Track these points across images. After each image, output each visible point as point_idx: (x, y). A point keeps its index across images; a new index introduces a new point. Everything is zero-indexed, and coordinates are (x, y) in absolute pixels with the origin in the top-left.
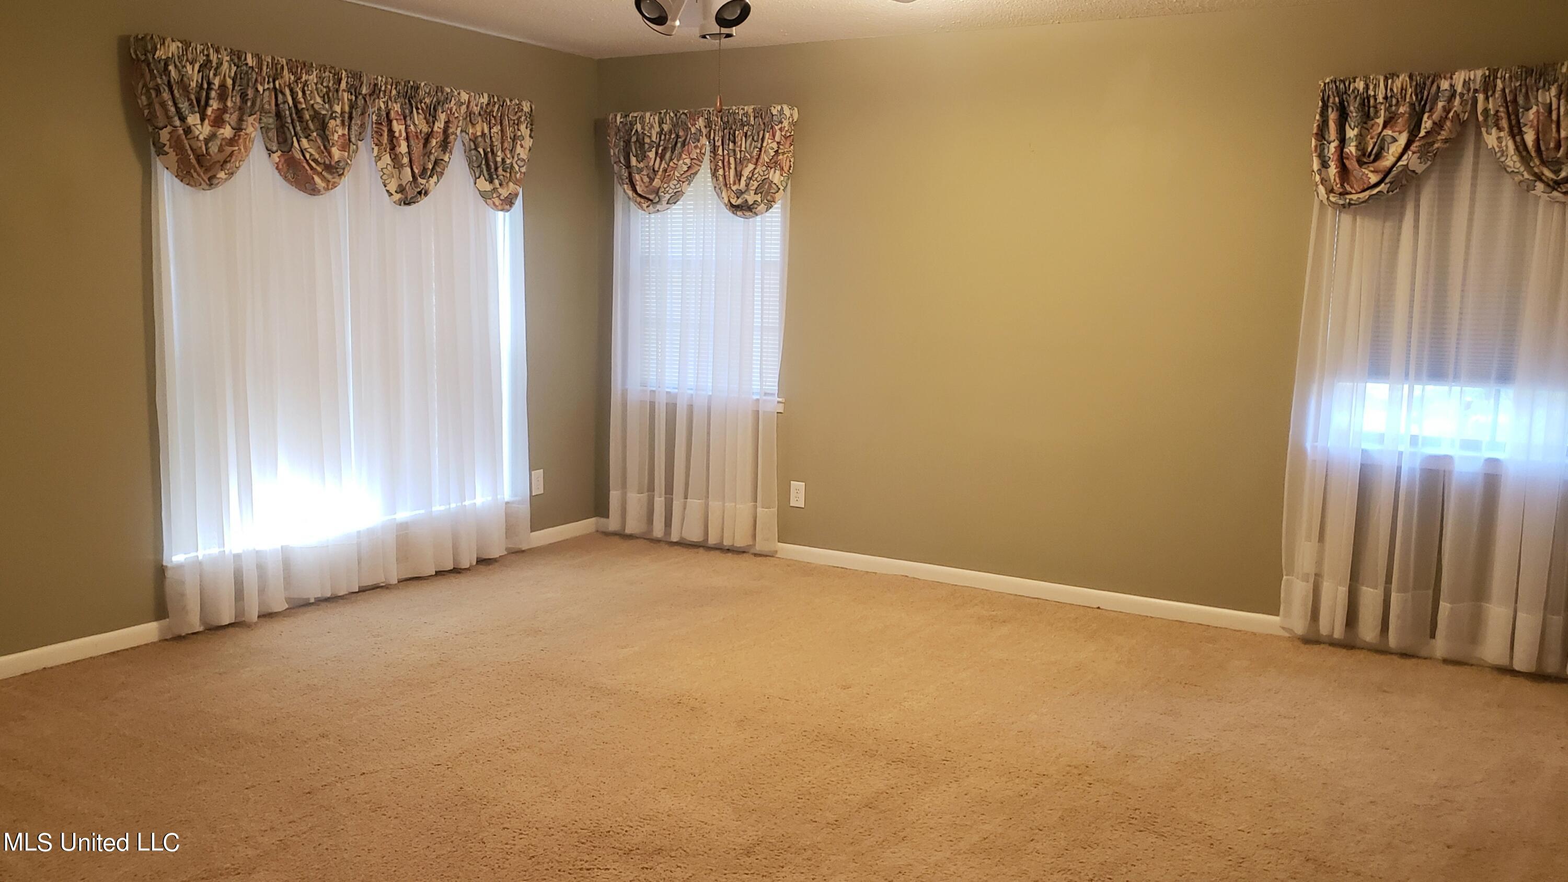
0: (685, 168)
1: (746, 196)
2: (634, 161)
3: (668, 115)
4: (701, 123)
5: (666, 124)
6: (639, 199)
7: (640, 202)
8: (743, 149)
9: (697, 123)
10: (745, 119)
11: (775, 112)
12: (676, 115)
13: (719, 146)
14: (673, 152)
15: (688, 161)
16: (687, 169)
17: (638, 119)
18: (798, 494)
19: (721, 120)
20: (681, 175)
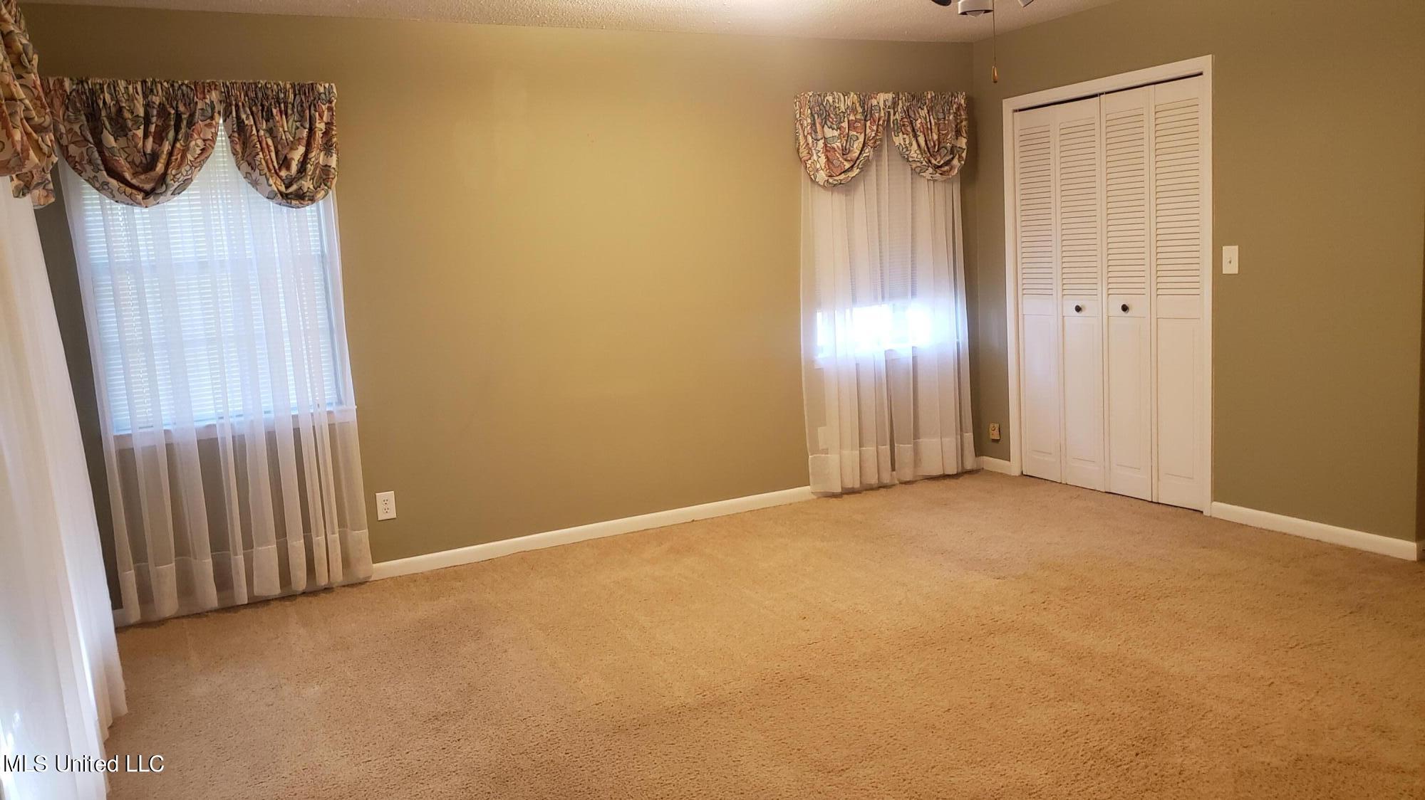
0: (198, 151)
1: (303, 182)
2: (109, 140)
3: (159, 85)
4: (214, 96)
5: (157, 95)
6: (129, 190)
7: (131, 194)
8: (286, 129)
9: (208, 97)
10: (282, 95)
11: (322, 90)
12: (172, 86)
13: (252, 126)
14: (177, 132)
15: (200, 142)
16: (200, 152)
17: (105, 87)
18: (387, 505)
19: (246, 95)
20: (195, 159)
